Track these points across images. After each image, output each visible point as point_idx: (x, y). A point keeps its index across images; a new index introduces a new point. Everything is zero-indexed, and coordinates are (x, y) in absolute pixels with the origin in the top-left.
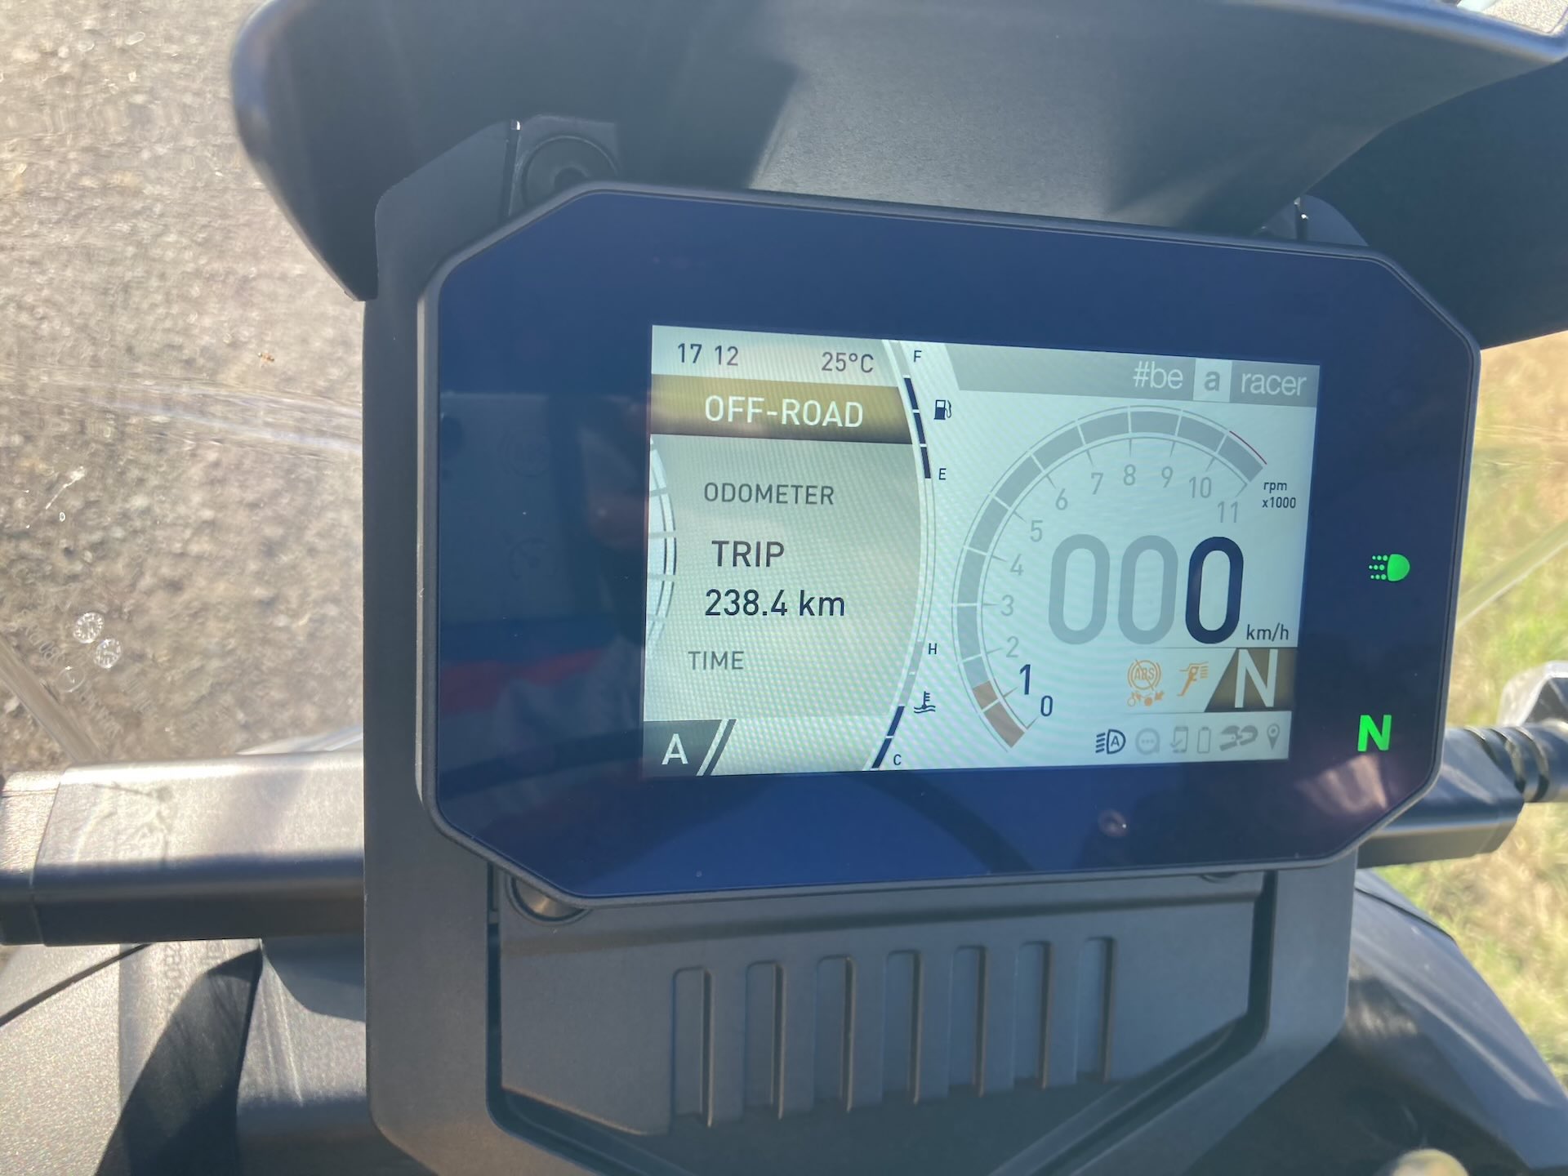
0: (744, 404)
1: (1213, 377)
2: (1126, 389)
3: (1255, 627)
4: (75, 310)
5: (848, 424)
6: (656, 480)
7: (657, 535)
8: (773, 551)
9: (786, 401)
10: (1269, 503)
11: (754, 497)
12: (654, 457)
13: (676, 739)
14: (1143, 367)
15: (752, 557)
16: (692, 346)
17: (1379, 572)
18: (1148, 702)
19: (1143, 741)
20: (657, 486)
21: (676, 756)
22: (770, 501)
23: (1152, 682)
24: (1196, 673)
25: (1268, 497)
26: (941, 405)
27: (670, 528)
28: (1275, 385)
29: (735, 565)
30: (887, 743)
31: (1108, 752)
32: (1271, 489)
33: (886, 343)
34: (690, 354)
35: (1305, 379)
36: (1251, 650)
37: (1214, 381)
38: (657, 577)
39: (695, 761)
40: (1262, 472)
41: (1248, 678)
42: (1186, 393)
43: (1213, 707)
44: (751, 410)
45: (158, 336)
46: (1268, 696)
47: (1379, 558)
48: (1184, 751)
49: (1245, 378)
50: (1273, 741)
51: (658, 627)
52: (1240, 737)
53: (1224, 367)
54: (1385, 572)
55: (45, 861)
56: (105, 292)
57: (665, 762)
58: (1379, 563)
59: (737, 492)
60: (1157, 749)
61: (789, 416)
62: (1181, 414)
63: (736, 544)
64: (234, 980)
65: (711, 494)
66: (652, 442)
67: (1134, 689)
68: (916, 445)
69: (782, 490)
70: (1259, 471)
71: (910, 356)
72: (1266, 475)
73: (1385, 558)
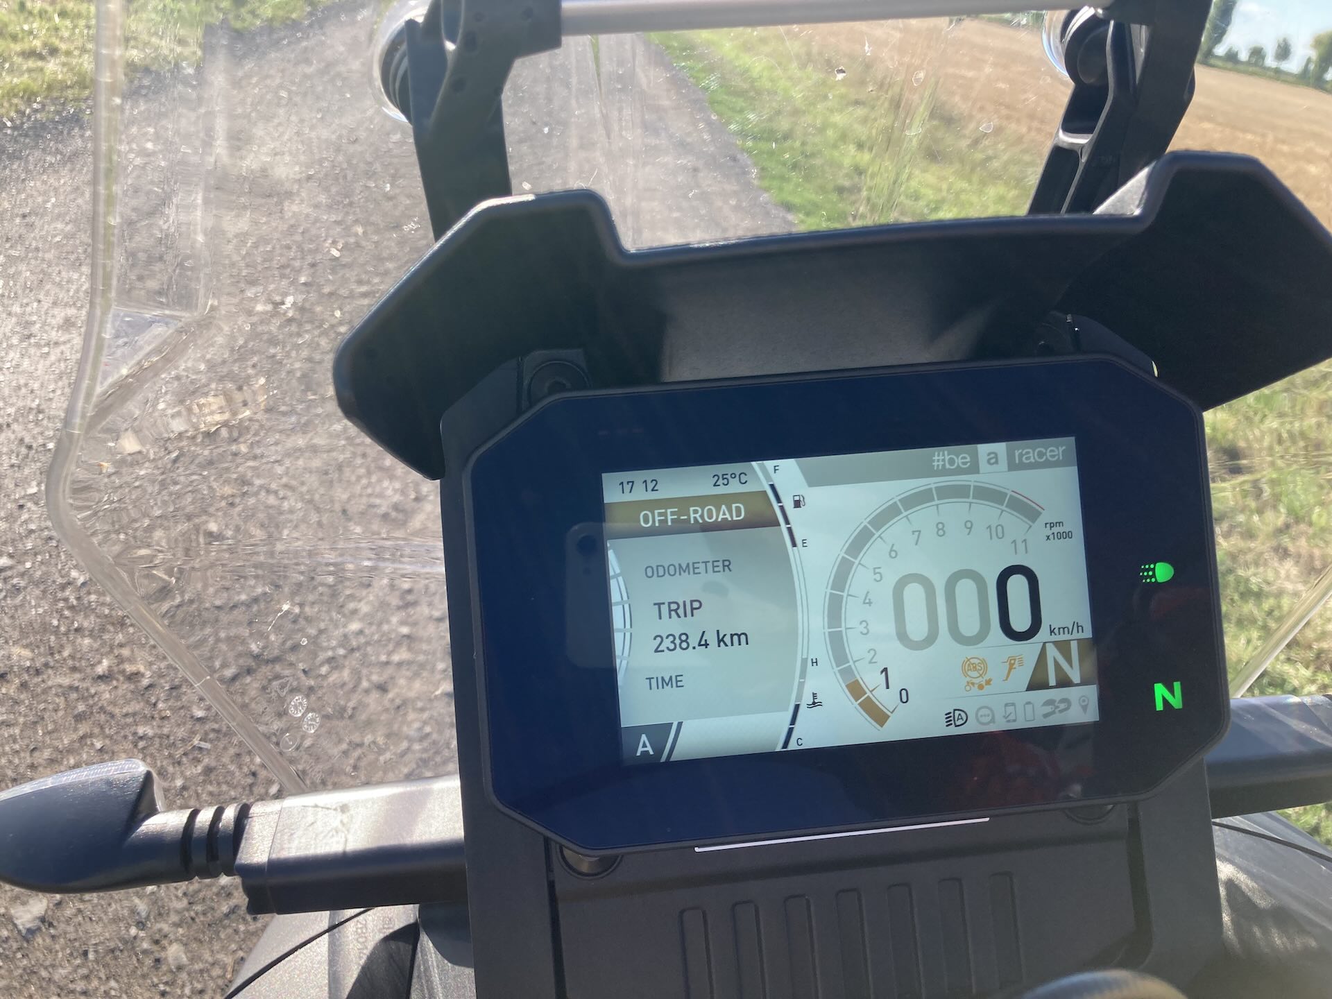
0: (665, 514)
1: (992, 456)
2: (930, 472)
3: (1055, 625)
4: (304, 489)
5: (735, 518)
6: (613, 569)
7: (617, 604)
8: (695, 606)
9: (692, 509)
10: (1051, 537)
11: (678, 573)
12: (611, 555)
13: (644, 738)
14: (939, 455)
15: (681, 611)
16: (628, 483)
17: (1148, 576)
18: (981, 687)
19: (981, 716)
20: (615, 572)
21: (645, 749)
22: (689, 573)
23: (981, 672)
24: (1014, 664)
25: (1049, 532)
26: (797, 498)
27: (625, 598)
28: (1041, 455)
29: (670, 617)
30: (790, 731)
31: (956, 726)
32: (1051, 527)
33: (754, 464)
34: (627, 488)
35: (1064, 448)
36: (1055, 643)
37: (993, 459)
38: (620, 630)
39: (658, 751)
40: (1041, 517)
41: (1057, 664)
42: (974, 469)
43: (1032, 687)
44: (669, 518)
45: (364, 500)
46: (1075, 676)
47: (1147, 567)
48: (1015, 721)
49: (1017, 453)
50: (1085, 708)
51: (624, 663)
52: (1058, 707)
53: (1000, 448)
54: (1154, 576)
55: (274, 856)
56: (326, 473)
57: (638, 754)
58: (1148, 570)
59: (666, 571)
60: (993, 721)
61: (695, 518)
62: (972, 484)
63: (670, 603)
64: (401, 944)
65: (650, 574)
66: (608, 545)
67: (968, 679)
68: (783, 526)
69: (696, 565)
70: (1038, 516)
71: (771, 470)
72: (1046, 517)
73: (1152, 566)
